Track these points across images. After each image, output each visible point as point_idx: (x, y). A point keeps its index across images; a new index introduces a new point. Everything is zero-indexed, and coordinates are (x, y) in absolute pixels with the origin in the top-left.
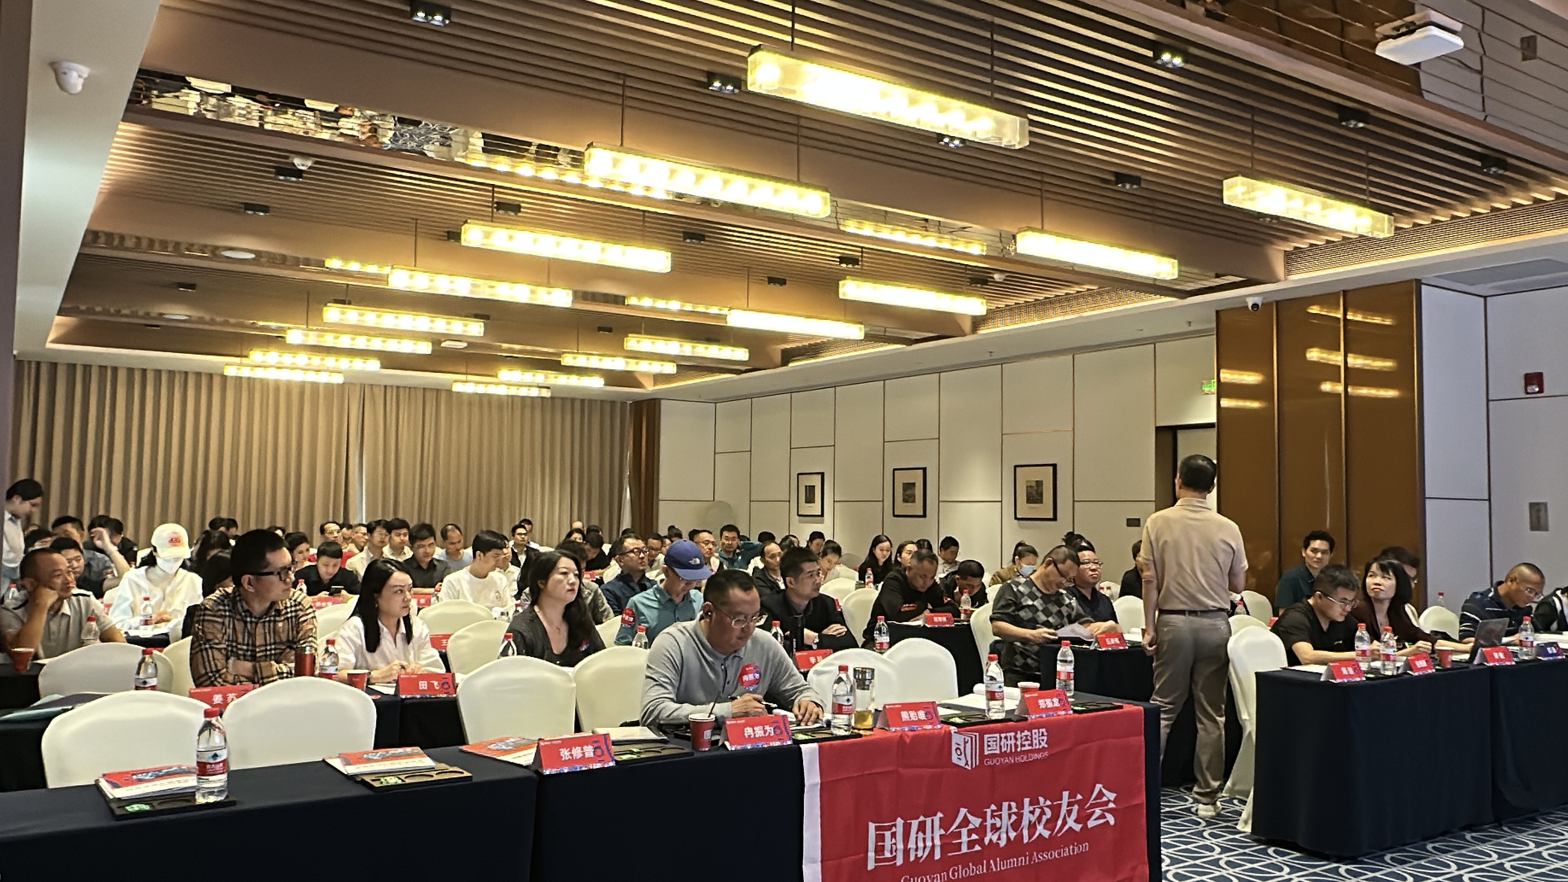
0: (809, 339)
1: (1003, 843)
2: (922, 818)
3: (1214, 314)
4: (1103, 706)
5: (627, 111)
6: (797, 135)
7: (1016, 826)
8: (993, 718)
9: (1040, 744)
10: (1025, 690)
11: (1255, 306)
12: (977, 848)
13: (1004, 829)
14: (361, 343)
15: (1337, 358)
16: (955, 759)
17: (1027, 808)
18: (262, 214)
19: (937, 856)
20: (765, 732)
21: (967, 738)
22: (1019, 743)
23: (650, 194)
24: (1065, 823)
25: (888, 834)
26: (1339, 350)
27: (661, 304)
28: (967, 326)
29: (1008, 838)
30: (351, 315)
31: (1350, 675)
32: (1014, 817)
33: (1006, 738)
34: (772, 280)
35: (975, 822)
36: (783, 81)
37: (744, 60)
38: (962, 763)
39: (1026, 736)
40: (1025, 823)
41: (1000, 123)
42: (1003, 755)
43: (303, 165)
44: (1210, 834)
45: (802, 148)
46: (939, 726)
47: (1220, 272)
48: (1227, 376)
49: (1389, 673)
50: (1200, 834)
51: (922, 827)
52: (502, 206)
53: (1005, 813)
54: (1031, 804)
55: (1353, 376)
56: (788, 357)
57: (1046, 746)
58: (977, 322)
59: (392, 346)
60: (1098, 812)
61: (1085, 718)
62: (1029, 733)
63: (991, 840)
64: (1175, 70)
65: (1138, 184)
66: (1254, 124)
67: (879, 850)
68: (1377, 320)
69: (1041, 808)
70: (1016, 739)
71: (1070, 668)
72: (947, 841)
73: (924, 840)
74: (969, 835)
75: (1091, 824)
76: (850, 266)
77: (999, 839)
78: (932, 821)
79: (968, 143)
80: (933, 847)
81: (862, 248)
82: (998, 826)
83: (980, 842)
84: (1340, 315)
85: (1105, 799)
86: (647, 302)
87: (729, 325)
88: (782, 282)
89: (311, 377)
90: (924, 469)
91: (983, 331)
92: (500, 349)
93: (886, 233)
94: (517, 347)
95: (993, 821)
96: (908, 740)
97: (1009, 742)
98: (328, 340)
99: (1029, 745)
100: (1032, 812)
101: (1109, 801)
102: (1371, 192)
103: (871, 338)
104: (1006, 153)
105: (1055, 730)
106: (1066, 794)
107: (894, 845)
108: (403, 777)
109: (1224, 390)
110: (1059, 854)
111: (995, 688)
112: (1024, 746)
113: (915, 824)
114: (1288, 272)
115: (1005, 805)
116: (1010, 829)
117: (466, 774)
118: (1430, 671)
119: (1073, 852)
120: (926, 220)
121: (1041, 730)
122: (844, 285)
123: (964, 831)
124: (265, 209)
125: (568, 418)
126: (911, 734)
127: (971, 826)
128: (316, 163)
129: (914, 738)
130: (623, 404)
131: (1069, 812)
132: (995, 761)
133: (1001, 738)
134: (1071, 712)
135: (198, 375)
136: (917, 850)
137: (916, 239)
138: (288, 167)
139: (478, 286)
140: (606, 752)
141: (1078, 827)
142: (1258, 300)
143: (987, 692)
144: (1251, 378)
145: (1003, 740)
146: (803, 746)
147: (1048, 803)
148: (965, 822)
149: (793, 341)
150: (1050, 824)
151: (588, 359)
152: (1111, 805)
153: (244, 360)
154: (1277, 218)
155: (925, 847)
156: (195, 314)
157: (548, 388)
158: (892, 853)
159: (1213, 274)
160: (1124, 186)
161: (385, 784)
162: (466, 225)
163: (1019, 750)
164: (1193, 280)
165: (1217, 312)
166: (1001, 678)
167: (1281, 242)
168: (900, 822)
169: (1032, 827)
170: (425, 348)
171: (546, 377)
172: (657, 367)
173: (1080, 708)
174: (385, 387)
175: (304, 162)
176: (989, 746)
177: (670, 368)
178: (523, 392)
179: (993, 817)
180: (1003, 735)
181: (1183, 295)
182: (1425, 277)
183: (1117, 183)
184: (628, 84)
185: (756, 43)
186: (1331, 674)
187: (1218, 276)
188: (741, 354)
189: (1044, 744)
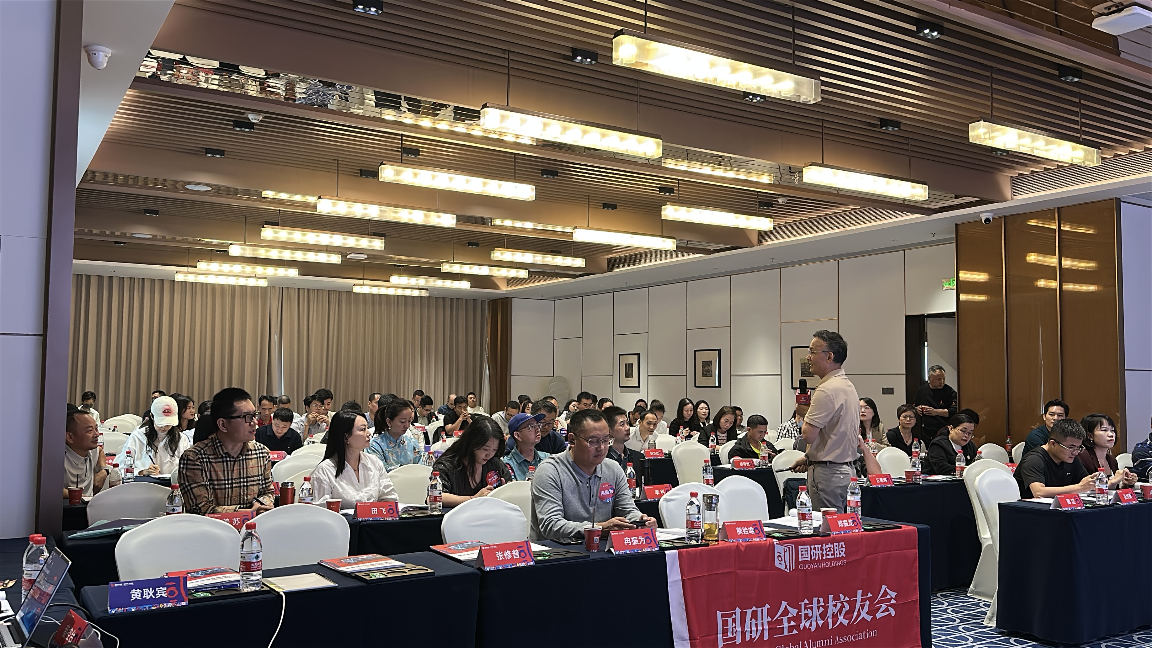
0: (631, 250)
1: (813, 629)
2: (754, 608)
3: (955, 226)
4: (886, 526)
5: (511, 79)
6: (637, 95)
7: (823, 616)
8: (804, 534)
9: (840, 554)
10: (825, 514)
11: (987, 220)
12: (795, 632)
13: (814, 618)
14: (287, 255)
15: (1053, 261)
16: (777, 564)
17: (831, 602)
18: (218, 156)
19: (766, 637)
20: (639, 541)
21: (785, 548)
22: (824, 553)
23: (519, 141)
24: (859, 614)
25: (730, 620)
26: (1055, 255)
27: (519, 224)
28: (754, 239)
29: (817, 624)
30: (283, 234)
31: (1072, 505)
32: (821, 609)
33: (815, 549)
34: (605, 206)
35: (793, 612)
36: (638, 56)
37: (610, 41)
38: (783, 567)
39: (830, 548)
40: (830, 614)
41: (798, 83)
42: (813, 561)
43: (255, 119)
44: (963, 628)
45: (641, 105)
46: (765, 539)
47: (958, 194)
48: (964, 276)
49: (1102, 503)
50: (956, 628)
51: (754, 615)
52: (407, 150)
53: (815, 605)
54: (834, 599)
55: (1066, 275)
56: (613, 264)
57: (844, 556)
58: (763, 235)
59: (311, 257)
60: (884, 606)
61: (873, 535)
62: (832, 546)
63: (805, 626)
64: (933, 41)
65: (899, 127)
66: (992, 80)
67: (725, 632)
68: (1082, 230)
69: (842, 603)
70: (822, 550)
71: (858, 498)
72: (774, 626)
73: (756, 624)
74: (789, 623)
75: (879, 615)
76: (667, 194)
77: (811, 625)
78: (762, 610)
79: (767, 99)
80: (763, 630)
81: (679, 180)
82: (810, 615)
83: (797, 627)
84: (1055, 226)
85: (888, 597)
86: (508, 223)
87: (574, 240)
88: (614, 207)
89: (242, 282)
90: (719, 350)
91: (768, 243)
92: (391, 259)
93: (696, 168)
94: (404, 258)
95: (806, 612)
96: (743, 549)
97: (817, 552)
98: (262, 253)
99: (832, 555)
100: (835, 606)
101: (892, 598)
102: (1083, 131)
103: (681, 249)
104: (804, 107)
105: (851, 543)
106: (860, 592)
107: (735, 628)
108: (385, 573)
109: (962, 287)
110: (855, 638)
111: (805, 511)
112: (828, 555)
113: (749, 612)
114: (1014, 193)
115: (815, 599)
116: (819, 618)
117: (430, 571)
118: (1134, 502)
119: (866, 636)
120: (721, 157)
121: (841, 544)
122: (665, 209)
123: (785, 619)
124: (221, 153)
125: (441, 311)
126: (744, 544)
127: (790, 615)
128: (265, 117)
129: (747, 547)
130: (483, 301)
131: (863, 606)
132: (807, 566)
133: (811, 549)
134: (862, 530)
135: (153, 281)
136: (751, 632)
137: (719, 172)
138: (246, 121)
139: (386, 211)
140: (528, 554)
141: (869, 618)
142: (990, 216)
143: (799, 514)
144: (981, 277)
145: (813, 551)
146: (667, 552)
147: (847, 599)
148: (786, 612)
149: (617, 252)
150: (848, 615)
151: (461, 267)
152: (893, 601)
153: (191, 269)
154: (1007, 151)
155: (757, 631)
156: (159, 234)
157: (427, 289)
158: (733, 635)
159: (953, 196)
160: (887, 129)
161: (373, 578)
162: (383, 166)
163: (824, 558)
164: (939, 200)
165: (956, 225)
166: (809, 504)
167: (1006, 170)
168: (738, 611)
169: (835, 617)
170: (336, 259)
171: (426, 281)
172: (513, 273)
173: (869, 528)
174: (299, 289)
175: (256, 117)
176: (802, 555)
177: (523, 274)
178: (408, 293)
179: (806, 608)
180: (813, 547)
181: (930, 212)
182: (1123, 196)
183: (882, 127)
184: (511, 58)
185: (619, 28)
186: (1058, 504)
187: (957, 197)
188: (579, 263)
189: (843, 554)
